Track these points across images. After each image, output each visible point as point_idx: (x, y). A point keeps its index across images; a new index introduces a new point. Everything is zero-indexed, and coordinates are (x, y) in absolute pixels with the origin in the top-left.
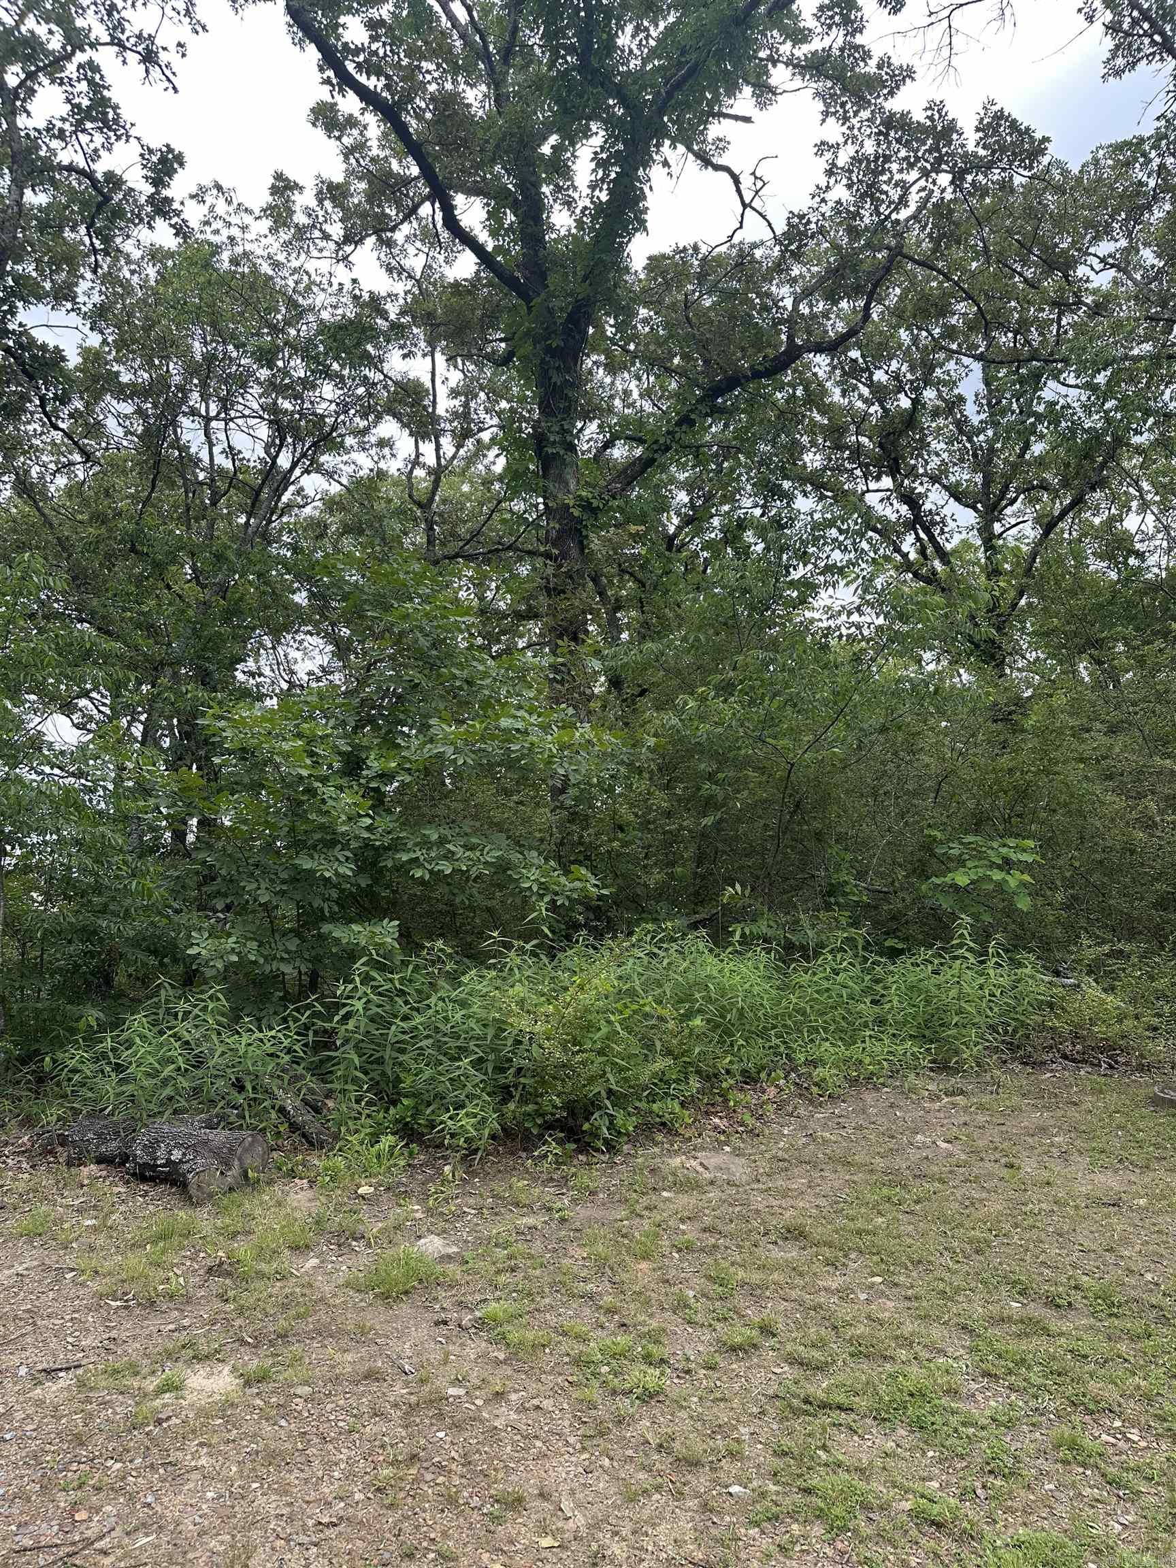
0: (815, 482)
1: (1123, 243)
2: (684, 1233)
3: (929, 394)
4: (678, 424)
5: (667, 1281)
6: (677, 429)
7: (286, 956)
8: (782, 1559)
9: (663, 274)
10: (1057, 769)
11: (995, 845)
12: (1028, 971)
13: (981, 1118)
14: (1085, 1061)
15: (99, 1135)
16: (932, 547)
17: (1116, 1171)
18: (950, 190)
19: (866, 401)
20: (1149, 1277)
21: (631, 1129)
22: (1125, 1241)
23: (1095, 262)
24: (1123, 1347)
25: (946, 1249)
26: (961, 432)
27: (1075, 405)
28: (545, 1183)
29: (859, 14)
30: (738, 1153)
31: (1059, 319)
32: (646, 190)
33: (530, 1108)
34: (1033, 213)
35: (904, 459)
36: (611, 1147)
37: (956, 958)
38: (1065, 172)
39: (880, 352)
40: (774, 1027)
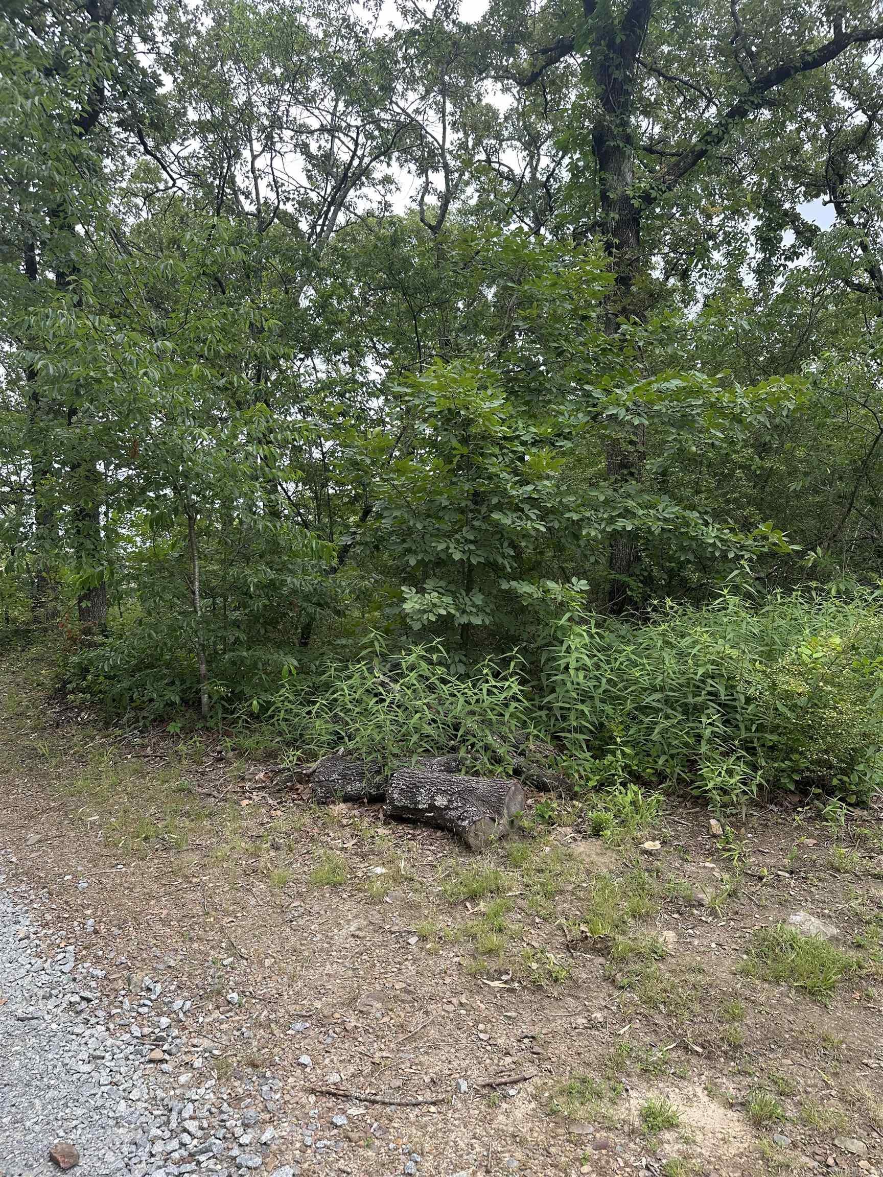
7: (474, 610)
15: (344, 777)
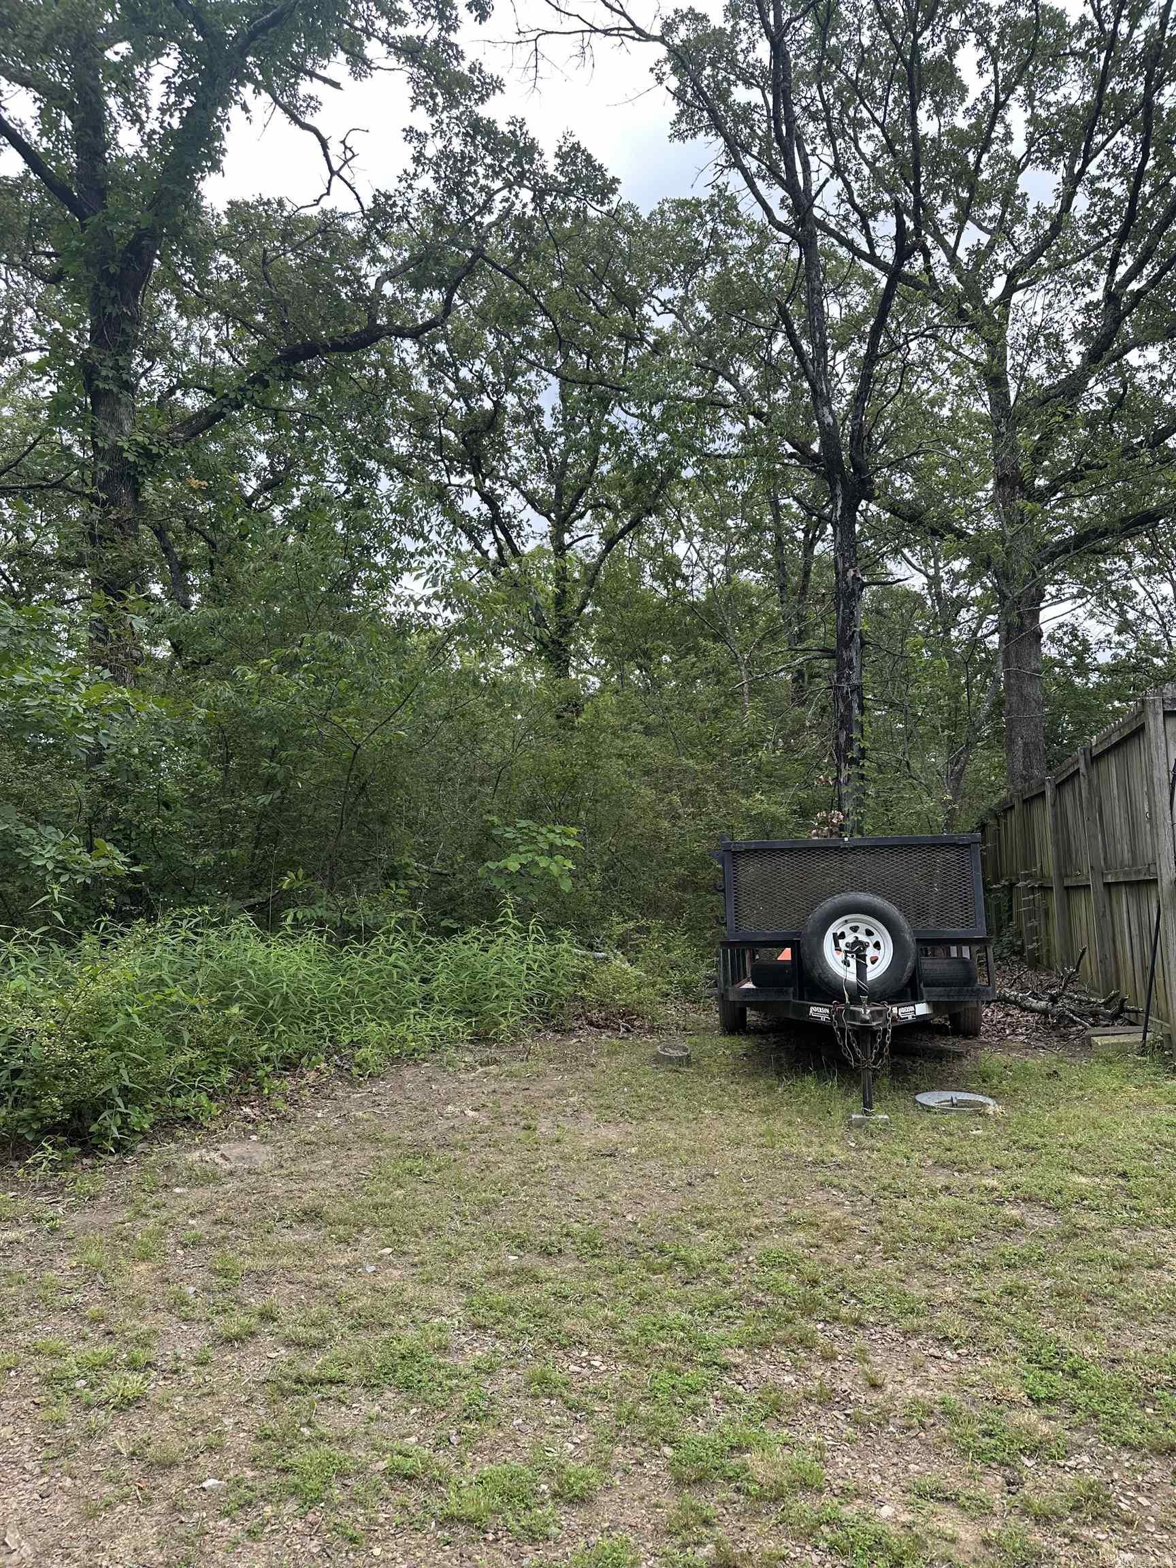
0: (400, 467)
1: (681, 292)
2: (193, 1227)
3: (510, 400)
4: (252, 381)
5: (167, 1280)
6: (249, 387)
8: (249, 1544)
9: (246, 223)
10: (600, 763)
11: (544, 830)
12: (565, 945)
13: (509, 1085)
14: (607, 1027)
16: (509, 549)
17: (617, 1124)
18: (531, 206)
19: (451, 395)
20: (629, 1217)
21: (146, 1126)
22: (615, 1187)
23: (656, 304)
24: (598, 1284)
25: (457, 1213)
26: (538, 442)
27: (633, 431)
28: (36, 1193)
29: (454, 13)
30: (264, 1141)
31: (626, 352)
32: (224, 130)
33: (26, 1112)
34: (606, 246)
35: (486, 460)
36: (120, 1146)
37: (499, 935)
38: (636, 216)
39: (466, 349)
40: (321, 1010)
